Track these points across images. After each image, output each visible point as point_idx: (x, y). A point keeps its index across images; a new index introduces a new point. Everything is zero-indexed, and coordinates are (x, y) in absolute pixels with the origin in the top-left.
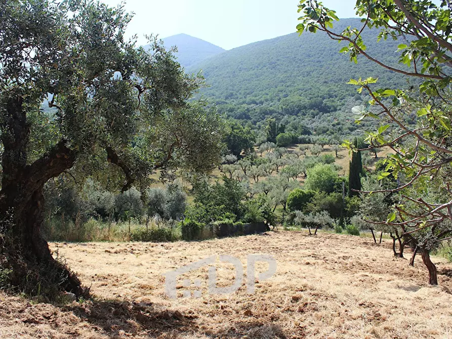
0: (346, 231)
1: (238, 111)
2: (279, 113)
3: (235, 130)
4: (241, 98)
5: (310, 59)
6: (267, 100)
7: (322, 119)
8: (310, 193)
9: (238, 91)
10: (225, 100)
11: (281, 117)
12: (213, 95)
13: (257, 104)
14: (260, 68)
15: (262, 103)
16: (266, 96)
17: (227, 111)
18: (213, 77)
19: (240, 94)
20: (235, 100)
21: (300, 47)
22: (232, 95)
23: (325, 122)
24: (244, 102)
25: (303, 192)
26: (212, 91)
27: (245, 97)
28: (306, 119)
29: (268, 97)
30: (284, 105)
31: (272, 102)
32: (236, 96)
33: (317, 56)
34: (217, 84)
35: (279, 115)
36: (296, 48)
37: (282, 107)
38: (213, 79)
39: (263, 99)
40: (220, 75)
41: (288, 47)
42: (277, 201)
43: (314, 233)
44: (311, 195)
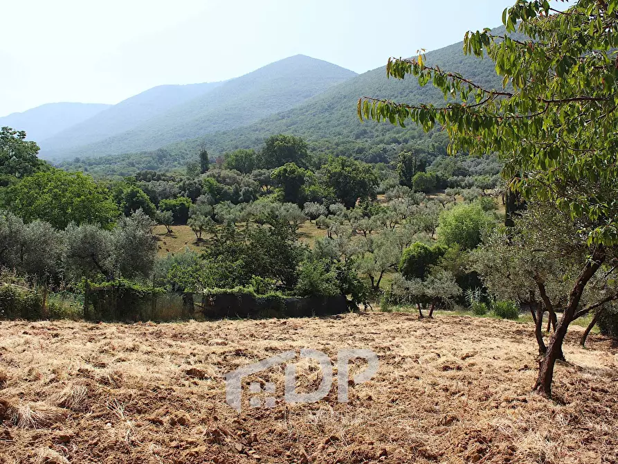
0: (493, 312)
1: (370, 152)
2: (429, 154)
3: (348, 169)
4: (377, 136)
5: (476, 78)
6: (413, 138)
7: (491, 159)
8: (439, 249)
9: (374, 127)
10: (356, 139)
11: (432, 158)
12: (339, 135)
13: (399, 143)
14: (405, 94)
15: (406, 141)
16: (412, 131)
17: (354, 152)
18: (340, 110)
19: (377, 130)
20: (369, 140)
21: (461, 62)
22: (365, 132)
23: (494, 163)
24: (381, 142)
25: (426, 249)
26: (338, 129)
27: (383, 135)
28: (468, 160)
29: (416, 133)
30: (436, 142)
31: (421, 139)
32: (370, 134)
33: (485, 74)
34: (345, 119)
35: (430, 156)
36: (454, 66)
37: (433, 145)
38: (341, 112)
39: (407, 136)
40: (350, 106)
41: (444, 63)
42: (383, 265)
43: (428, 315)
44: (440, 253)
